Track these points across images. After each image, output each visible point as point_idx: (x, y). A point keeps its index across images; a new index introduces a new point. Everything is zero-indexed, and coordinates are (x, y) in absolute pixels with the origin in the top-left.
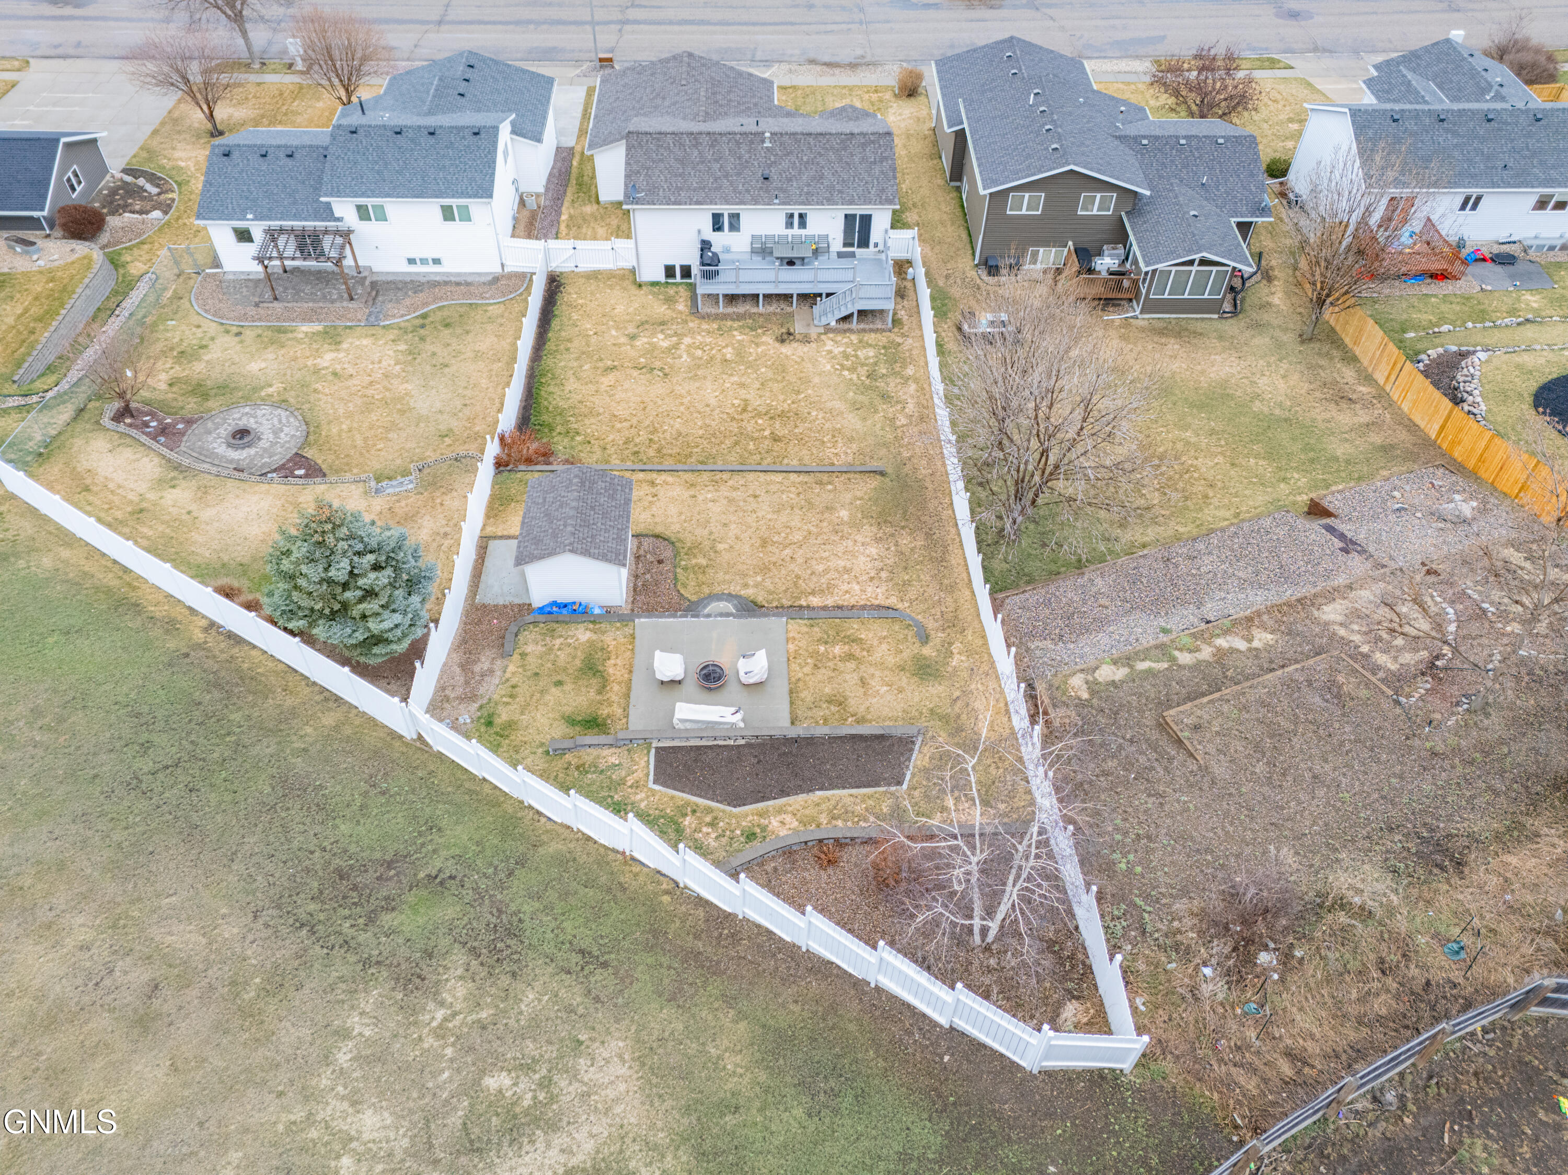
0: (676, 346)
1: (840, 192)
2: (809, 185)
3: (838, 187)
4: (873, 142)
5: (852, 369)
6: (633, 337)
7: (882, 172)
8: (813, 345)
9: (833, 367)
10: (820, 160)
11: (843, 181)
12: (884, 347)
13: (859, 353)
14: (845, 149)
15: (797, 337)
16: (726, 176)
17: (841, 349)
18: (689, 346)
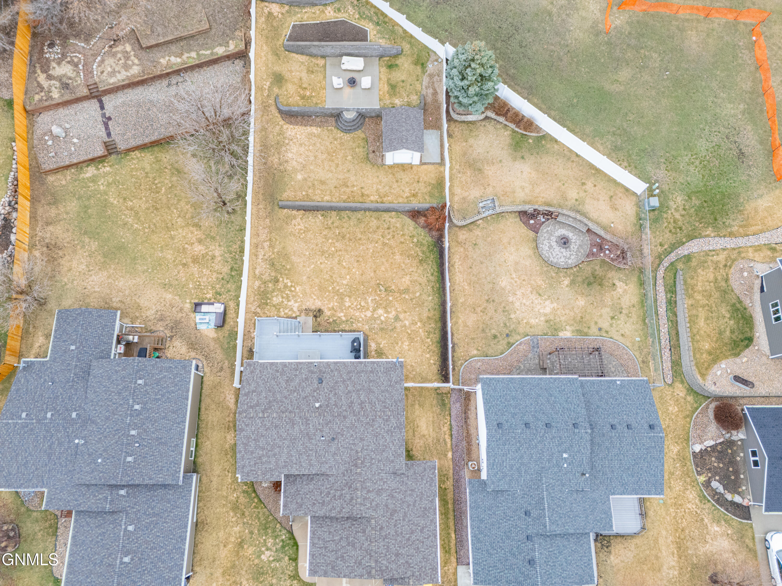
0: (374, 310)
1: (277, 371)
2: (296, 375)
3: (278, 374)
4: (251, 407)
5: (286, 286)
6: (397, 318)
7: (250, 385)
8: (304, 307)
9: (295, 289)
10: (287, 394)
11: (274, 379)
12: (267, 304)
13: (281, 300)
14: (270, 402)
15: (311, 314)
16: (344, 381)
17: (290, 303)
18: (368, 309)
